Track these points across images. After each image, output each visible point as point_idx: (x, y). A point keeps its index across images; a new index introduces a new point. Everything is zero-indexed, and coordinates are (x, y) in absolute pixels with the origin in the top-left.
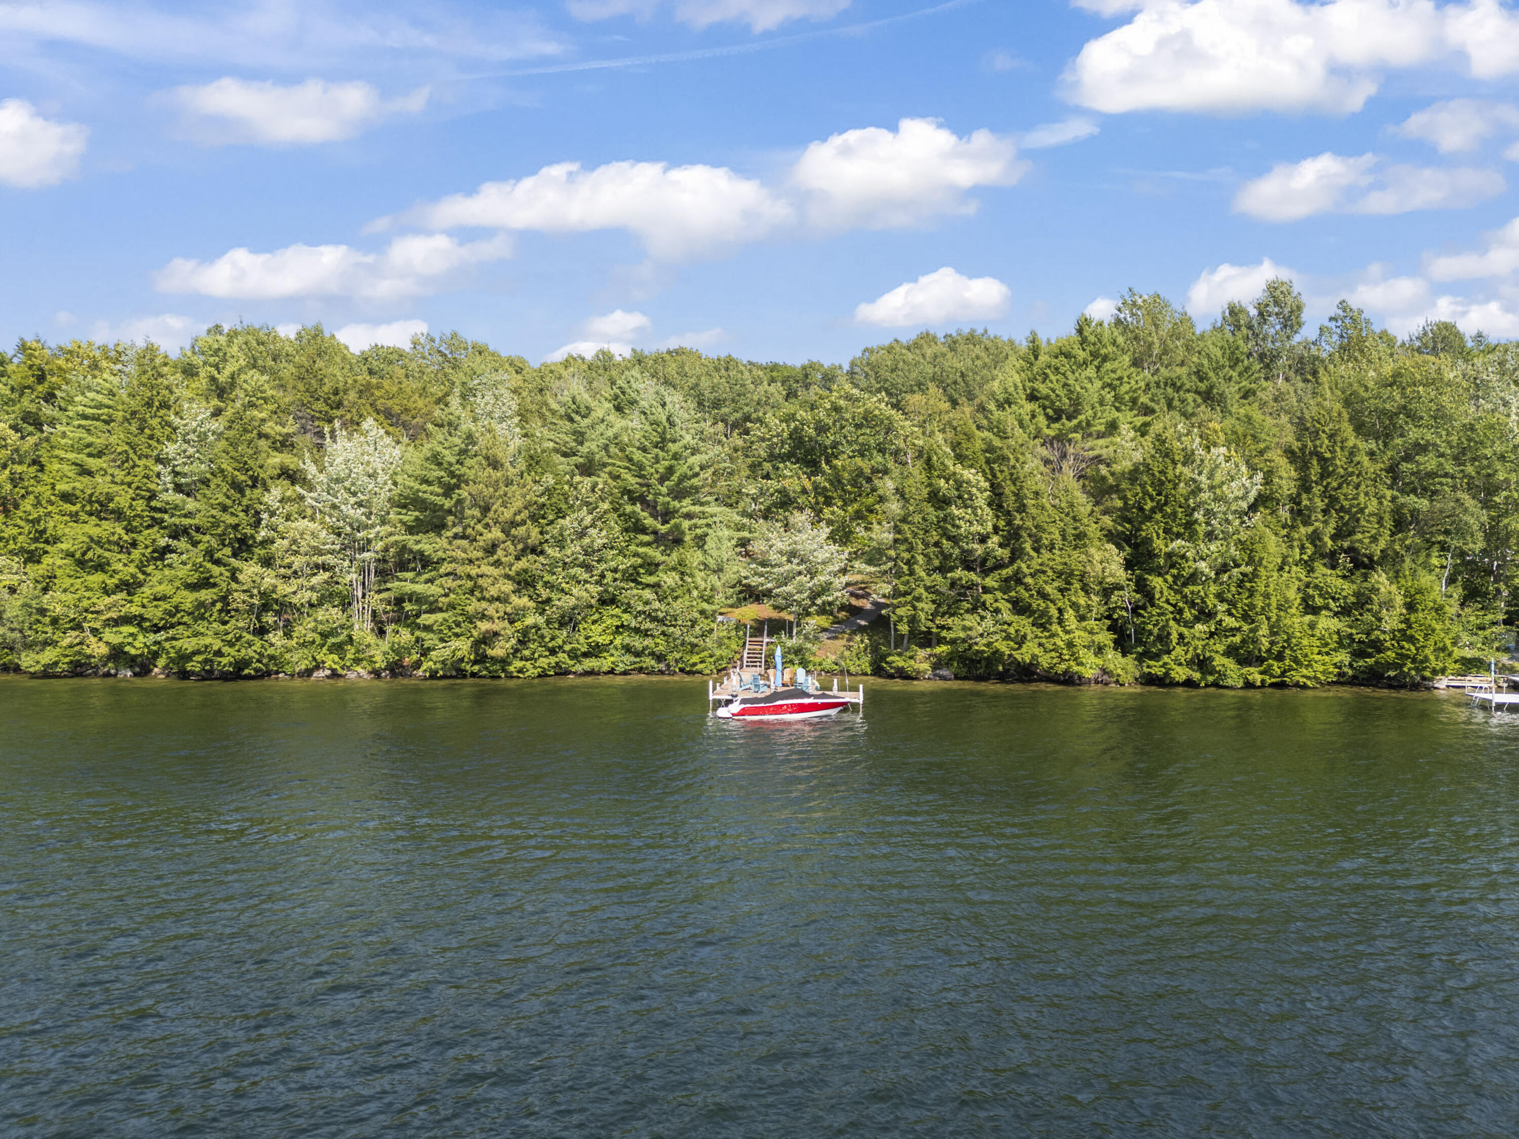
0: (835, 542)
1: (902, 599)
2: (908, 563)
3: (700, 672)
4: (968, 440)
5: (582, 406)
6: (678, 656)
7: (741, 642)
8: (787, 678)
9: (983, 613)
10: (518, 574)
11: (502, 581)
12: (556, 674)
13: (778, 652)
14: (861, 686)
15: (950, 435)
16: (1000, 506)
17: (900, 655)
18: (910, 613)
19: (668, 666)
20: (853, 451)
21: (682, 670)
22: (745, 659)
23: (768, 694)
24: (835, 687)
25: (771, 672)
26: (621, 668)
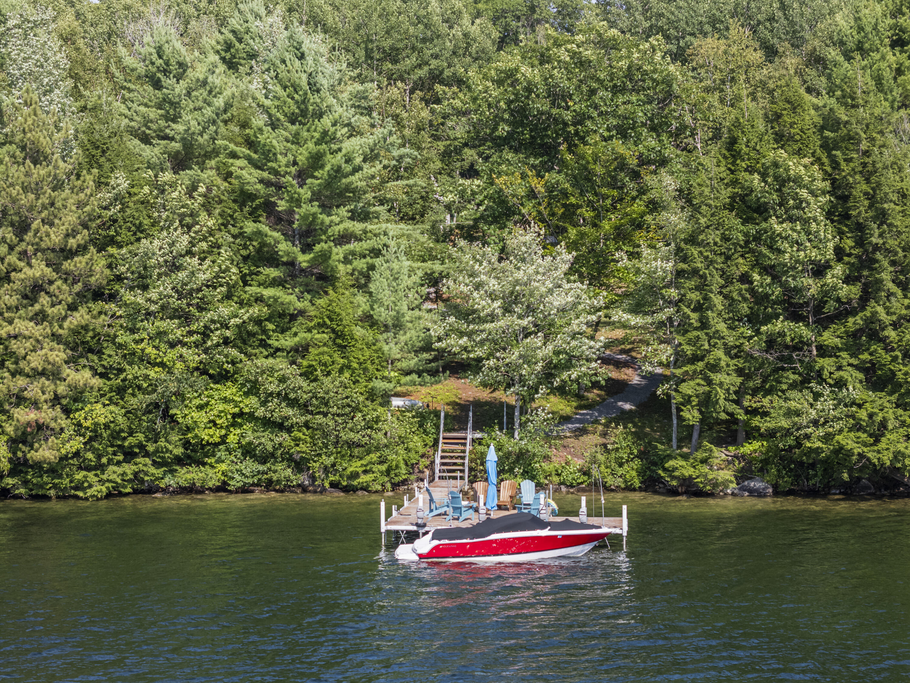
0: (581, 278)
1: (688, 368)
2: (699, 308)
3: (365, 488)
4: (794, 109)
5: (173, 61)
6: (328, 461)
7: (430, 440)
8: (505, 495)
9: (818, 388)
10: (75, 332)
11: (47, 344)
12: (136, 492)
13: (492, 456)
14: (625, 507)
15: (764, 102)
16: (846, 216)
17: (685, 457)
18: (701, 390)
19: (313, 478)
20: (608, 129)
21: (333, 485)
22: (437, 468)
23: (475, 522)
24: (584, 509)
25: (479, 486)
26: (237, 482)
